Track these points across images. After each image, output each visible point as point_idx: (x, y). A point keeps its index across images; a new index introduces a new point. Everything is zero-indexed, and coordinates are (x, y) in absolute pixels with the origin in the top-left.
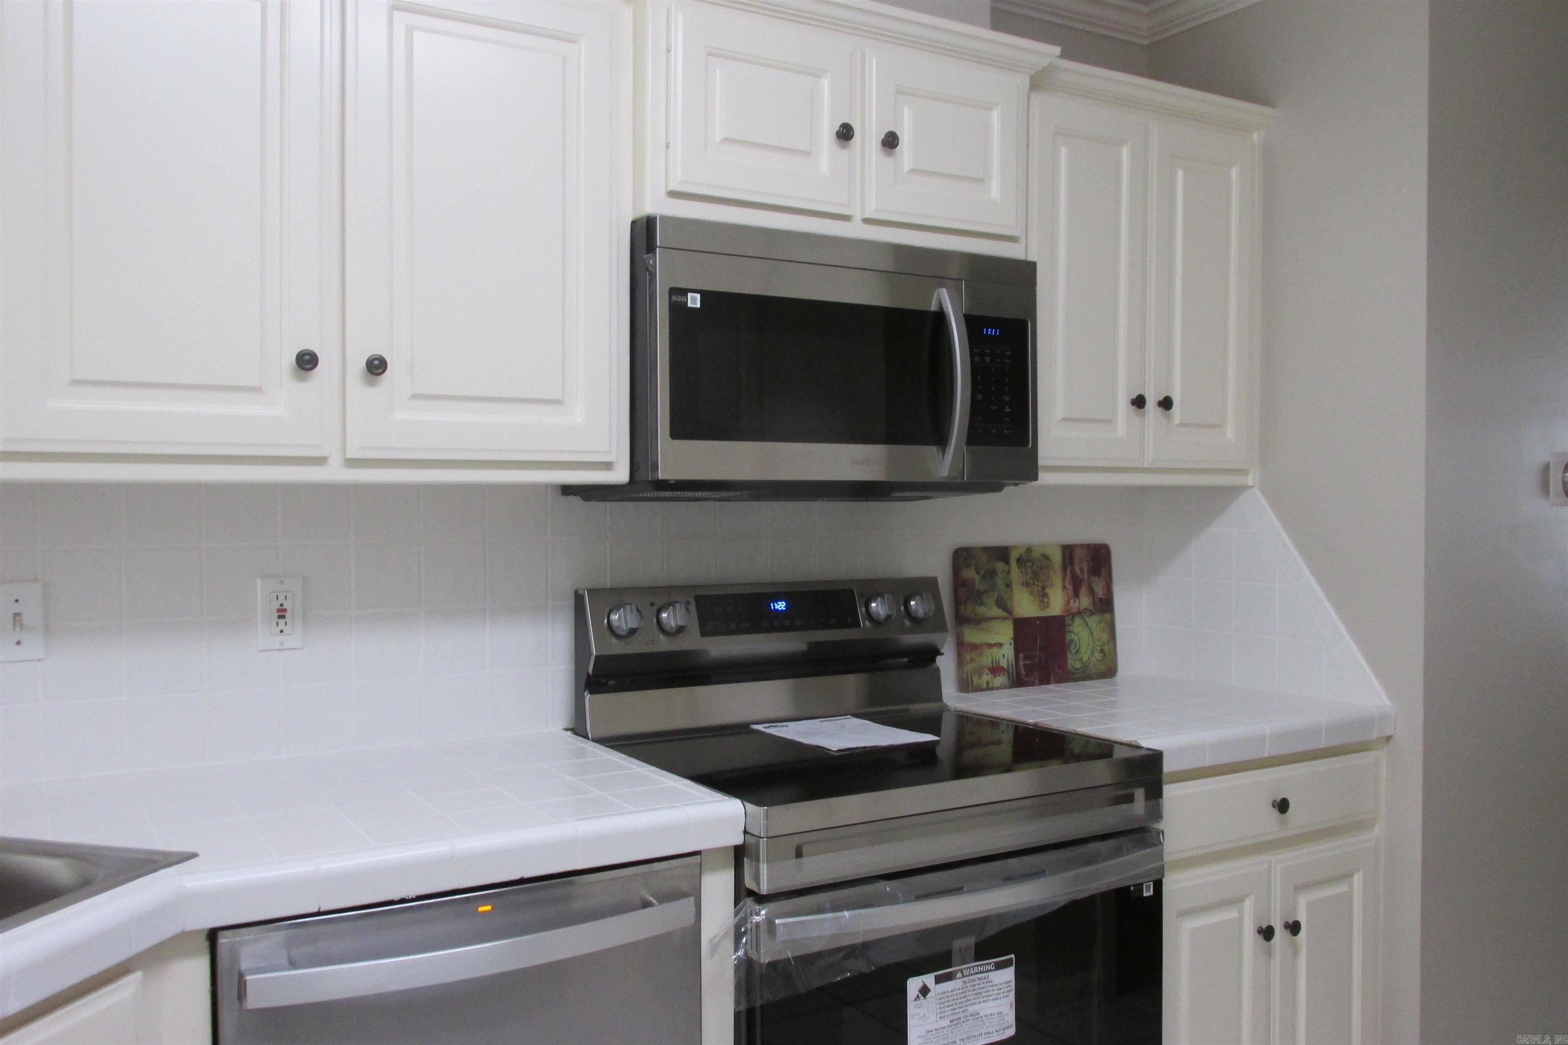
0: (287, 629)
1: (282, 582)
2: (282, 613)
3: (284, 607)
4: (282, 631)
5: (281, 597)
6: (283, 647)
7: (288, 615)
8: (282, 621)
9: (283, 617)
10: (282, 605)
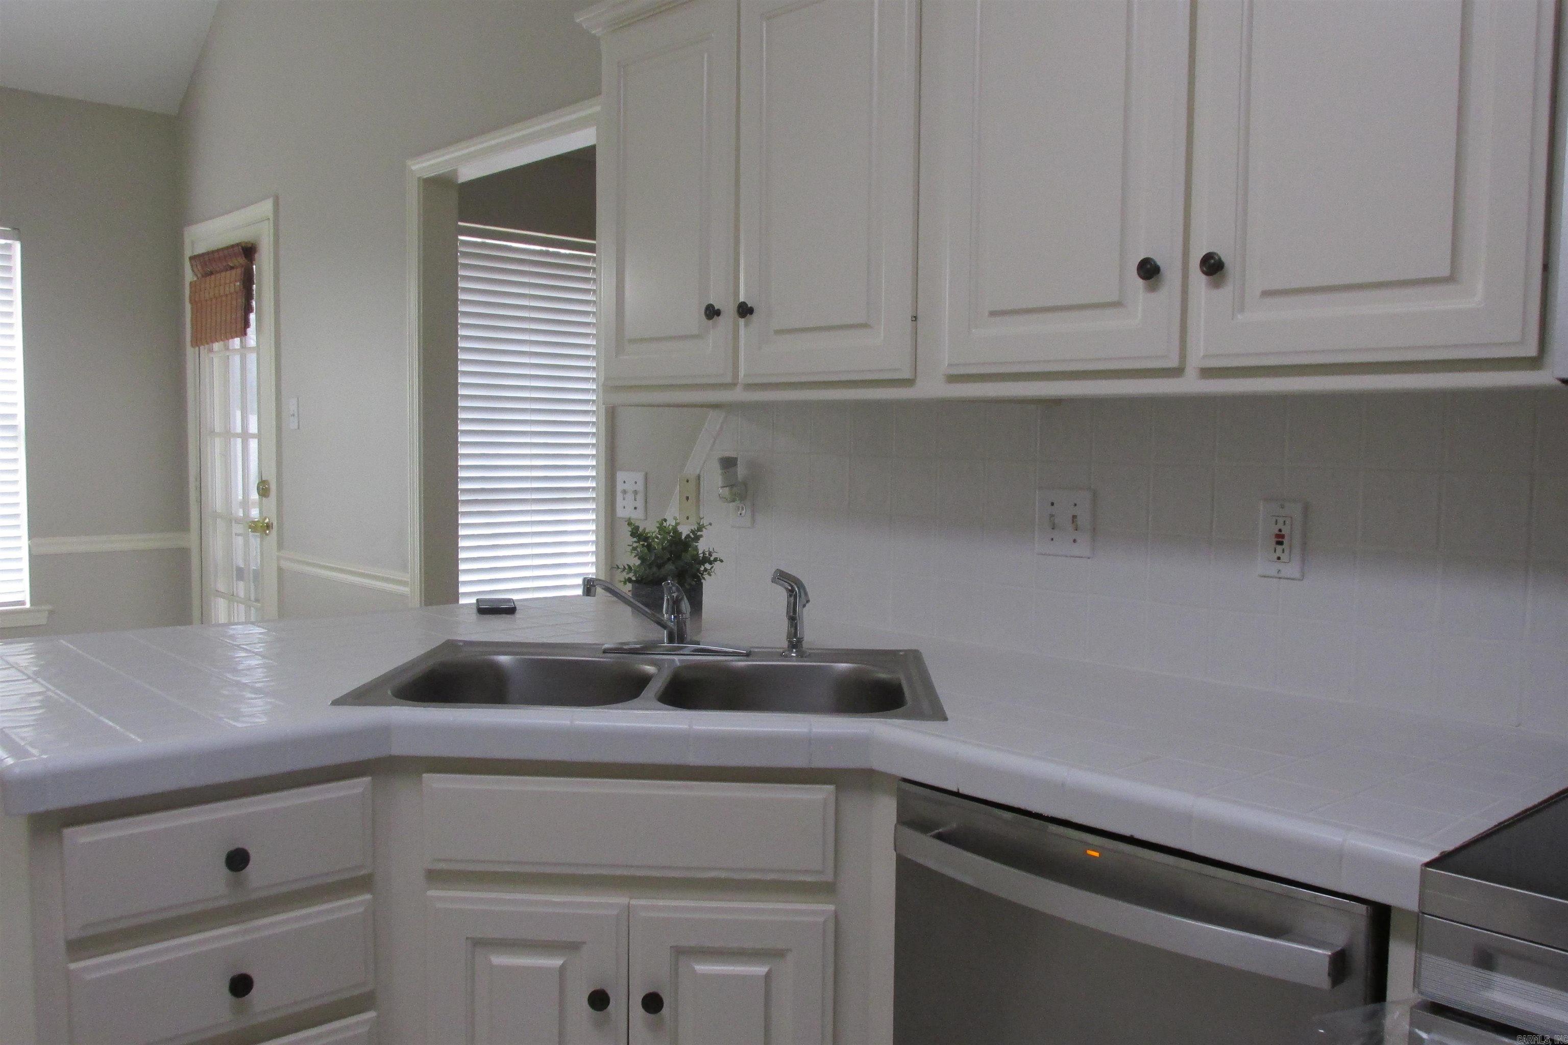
0: (1284, 557)
1: (1282, 507)
2: (1280, 540)
3: (1283, 533)
4: (1279, 558)
5: (1281, 521)
6: (1280, 575)
7: (1286, 541)
8: (1279, 548)
9: (1280, 543)
10: (1280, 530)
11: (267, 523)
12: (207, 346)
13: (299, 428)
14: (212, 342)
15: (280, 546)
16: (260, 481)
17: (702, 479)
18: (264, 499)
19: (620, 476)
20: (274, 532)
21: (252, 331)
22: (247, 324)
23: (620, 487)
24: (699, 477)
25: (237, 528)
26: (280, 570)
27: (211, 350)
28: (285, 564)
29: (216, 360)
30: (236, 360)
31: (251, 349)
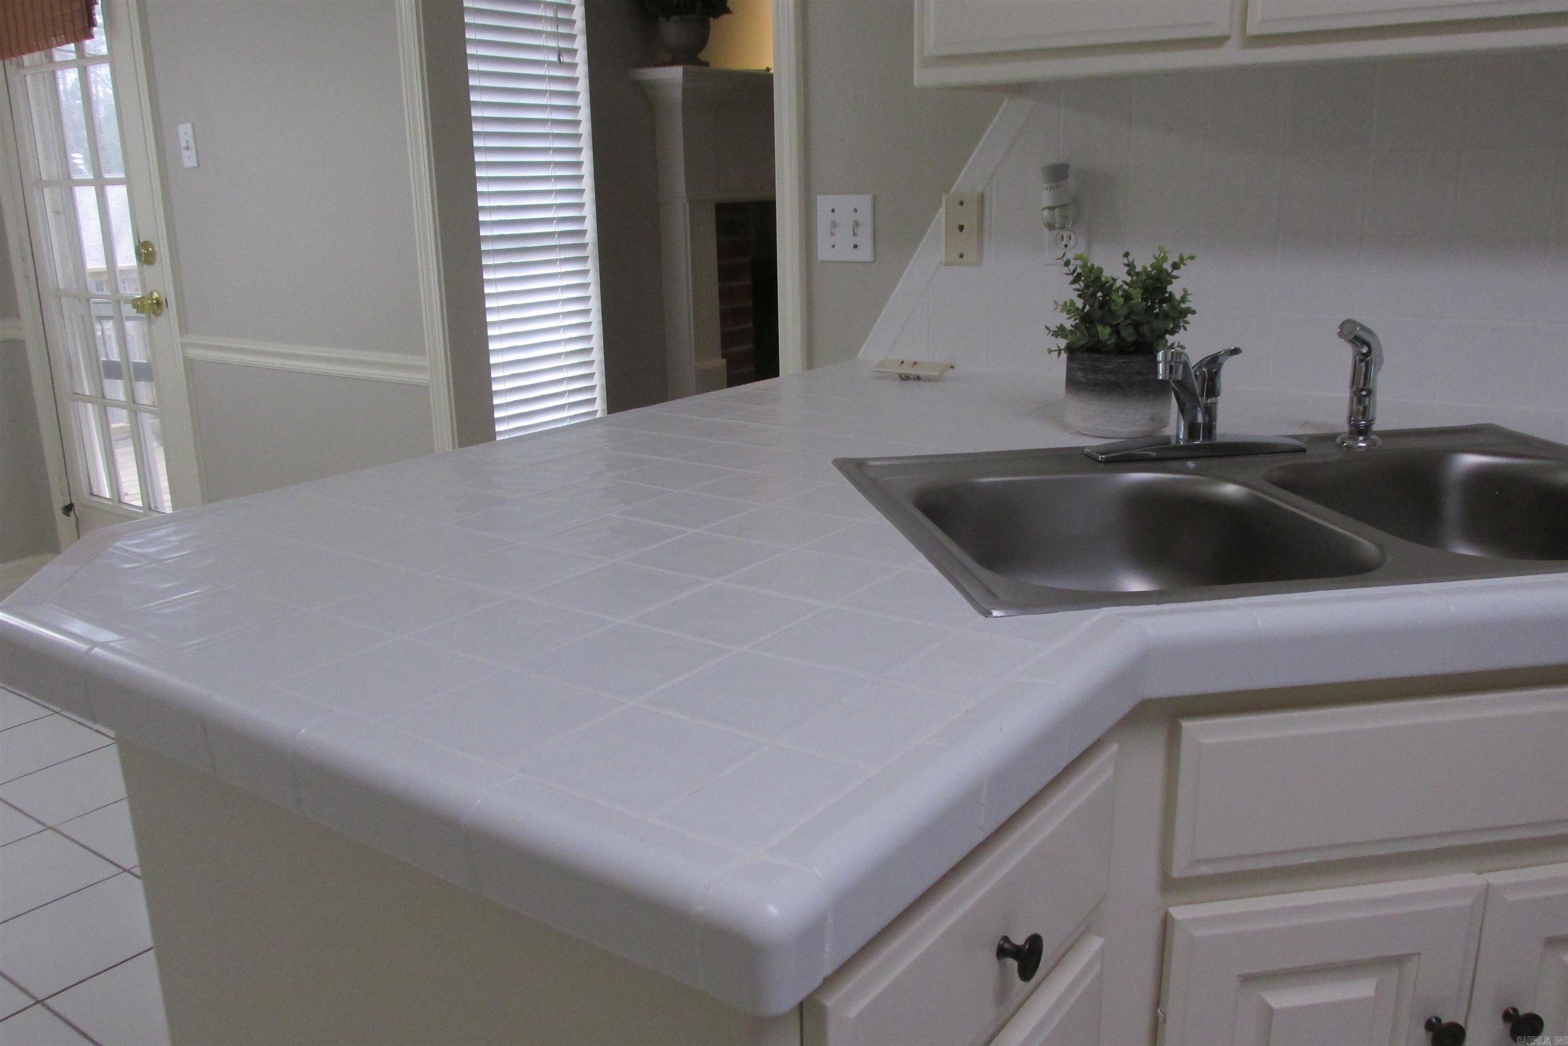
11: (157, 300)
12: (14, 59)
13: (199, 165)
14: (22, 53)
15: (184, 328)
16: (137, 244)
17: (987, 203)
18: (145, 266)
19: (823, 203)
20: (172, 311)
21: (99, 32)
22: (91, 23)
23: (823, 220)
24: (982, 196)
25: (128, 310)
26: (189, 362)
27: (20, 65)
28: (192, 353)
29: (29, 78)
30: (69, 78)
31: (99, 59)
